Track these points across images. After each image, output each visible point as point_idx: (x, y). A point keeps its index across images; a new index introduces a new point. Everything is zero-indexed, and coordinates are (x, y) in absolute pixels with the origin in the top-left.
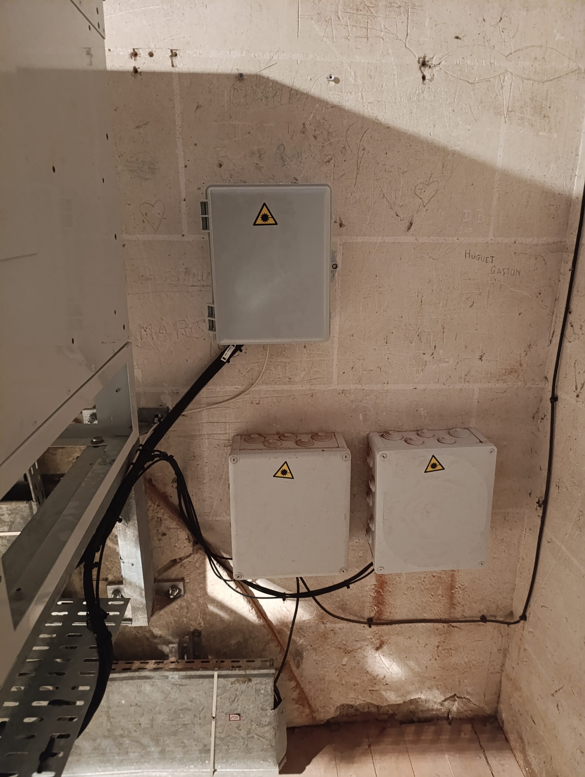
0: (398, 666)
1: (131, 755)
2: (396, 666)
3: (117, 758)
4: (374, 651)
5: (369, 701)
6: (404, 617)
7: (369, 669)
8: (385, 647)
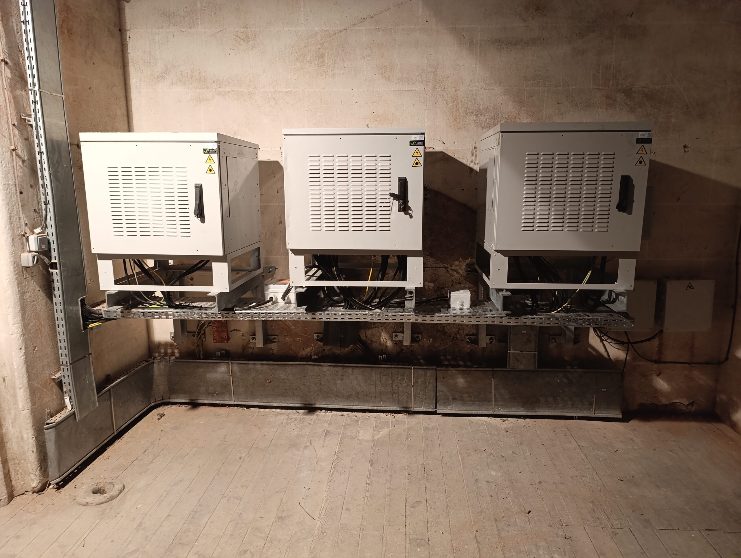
0: (667, 385)
1: (560, 405)
2: (666, 385)
3: (554, 406)
4: (656, 377)
5: (653, 402)
6: (670, 361)
7: (654, 386)
8: (661, 375)
